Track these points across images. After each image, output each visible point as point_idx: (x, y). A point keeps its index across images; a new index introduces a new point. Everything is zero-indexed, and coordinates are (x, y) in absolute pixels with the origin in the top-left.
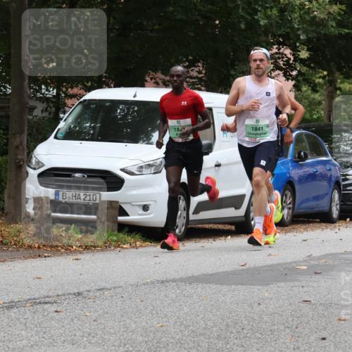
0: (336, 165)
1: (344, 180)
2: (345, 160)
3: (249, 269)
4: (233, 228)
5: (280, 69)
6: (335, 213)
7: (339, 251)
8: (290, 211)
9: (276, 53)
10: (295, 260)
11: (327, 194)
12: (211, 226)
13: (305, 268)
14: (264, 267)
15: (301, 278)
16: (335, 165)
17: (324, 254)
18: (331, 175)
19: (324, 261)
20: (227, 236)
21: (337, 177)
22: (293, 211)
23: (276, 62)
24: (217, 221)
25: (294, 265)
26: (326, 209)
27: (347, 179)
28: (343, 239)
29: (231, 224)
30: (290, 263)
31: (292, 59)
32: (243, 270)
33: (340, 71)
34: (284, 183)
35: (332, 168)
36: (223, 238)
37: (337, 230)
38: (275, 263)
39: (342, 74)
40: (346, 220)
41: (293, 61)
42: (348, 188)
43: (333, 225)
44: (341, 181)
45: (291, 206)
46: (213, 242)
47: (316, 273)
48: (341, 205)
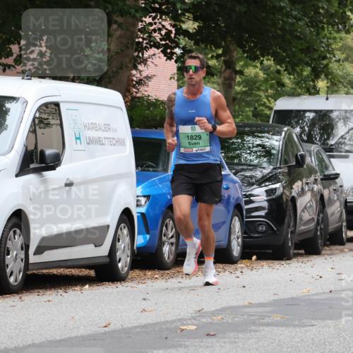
0: (237, 182)
1: (247, 203)
2: (248, 174)
3: (114, 331)
4: (92, 273)
5: (157, 46)
6: (236, 250)
7: (241, 303)
8: (173, 248)
9: (151, 24)
10: (179, 317)
11: (224, 223)
12: (61, 271)
13: (194, 327)
14: (136, 327)
15: (187, 343)
16: (235, 182)
17: (219, 307)
18: (229, 196)
19: (219, 317)
20: (83, 285)
21: (238, 198)
22: (176, 248)
23: (150, 36)
24: (69, 264)
25: (179, 324)
26: (224, 243)
27: (252, 202)
28: (247, 287)
29: (89, 267)
30: (173, 322)
31: (174, 32)
32: (105, 333)
33: (241, 48)
34: (164, 209)
35: (231, 185)
36: (78, 288)
37: (238, 273)
38: (151, 322)
39: (244, 52)
40: (251, 259)
41: (175, 34)
42: (254, 214)
43: (233, 266)
44: (243, 204)
45: (173, 240)
46: (64, 294)
47: (208, 335)
48: (243, 238)
